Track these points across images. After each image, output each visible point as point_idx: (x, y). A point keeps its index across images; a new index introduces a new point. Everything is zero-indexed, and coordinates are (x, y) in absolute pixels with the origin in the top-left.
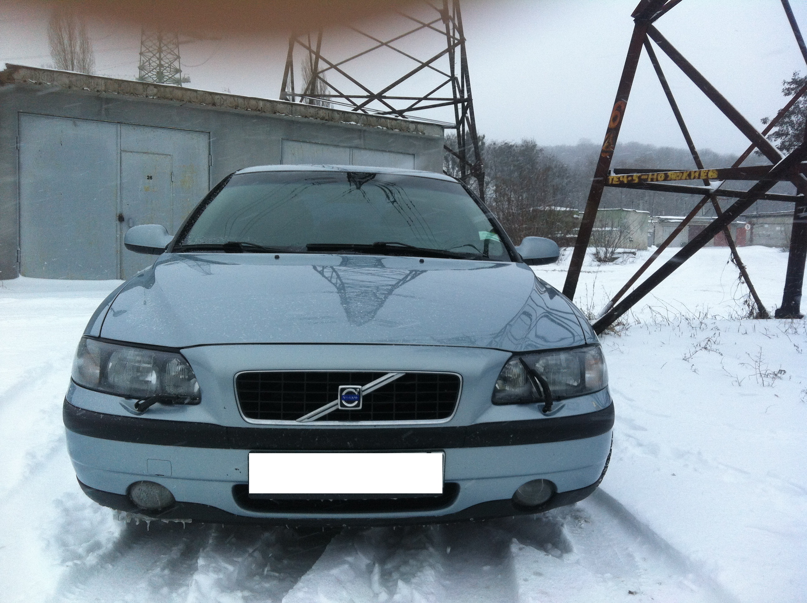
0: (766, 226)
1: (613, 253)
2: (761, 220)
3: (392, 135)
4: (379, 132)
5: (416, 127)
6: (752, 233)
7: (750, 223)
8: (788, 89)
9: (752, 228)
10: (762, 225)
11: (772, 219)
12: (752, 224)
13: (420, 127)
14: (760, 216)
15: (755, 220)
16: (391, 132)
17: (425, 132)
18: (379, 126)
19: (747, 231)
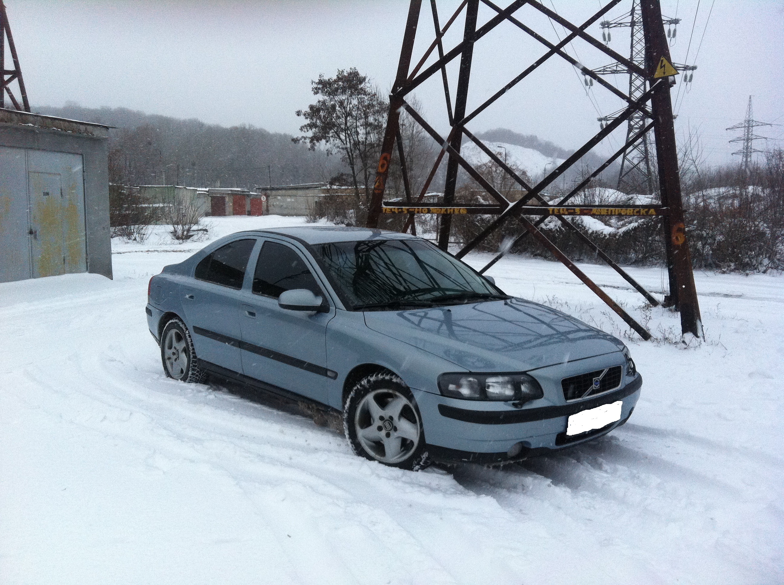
0: (279, 198)
1: (188, 230)
2: (274, 192)
3: (66, 136)
4: (55, 133)
5: (86, 129)
6: (267, 203)
7: (265, 195)
8: (316, 88)
9: (267, 199)
10: (275, 196)
11: (284, 192)
12: (267, 196)
13: (90, 128)
14: (272, 189)
15: (269, 192)
16: (64, 132)
17: (94, 133)
18: (54, 128)
19: (263, 202)
